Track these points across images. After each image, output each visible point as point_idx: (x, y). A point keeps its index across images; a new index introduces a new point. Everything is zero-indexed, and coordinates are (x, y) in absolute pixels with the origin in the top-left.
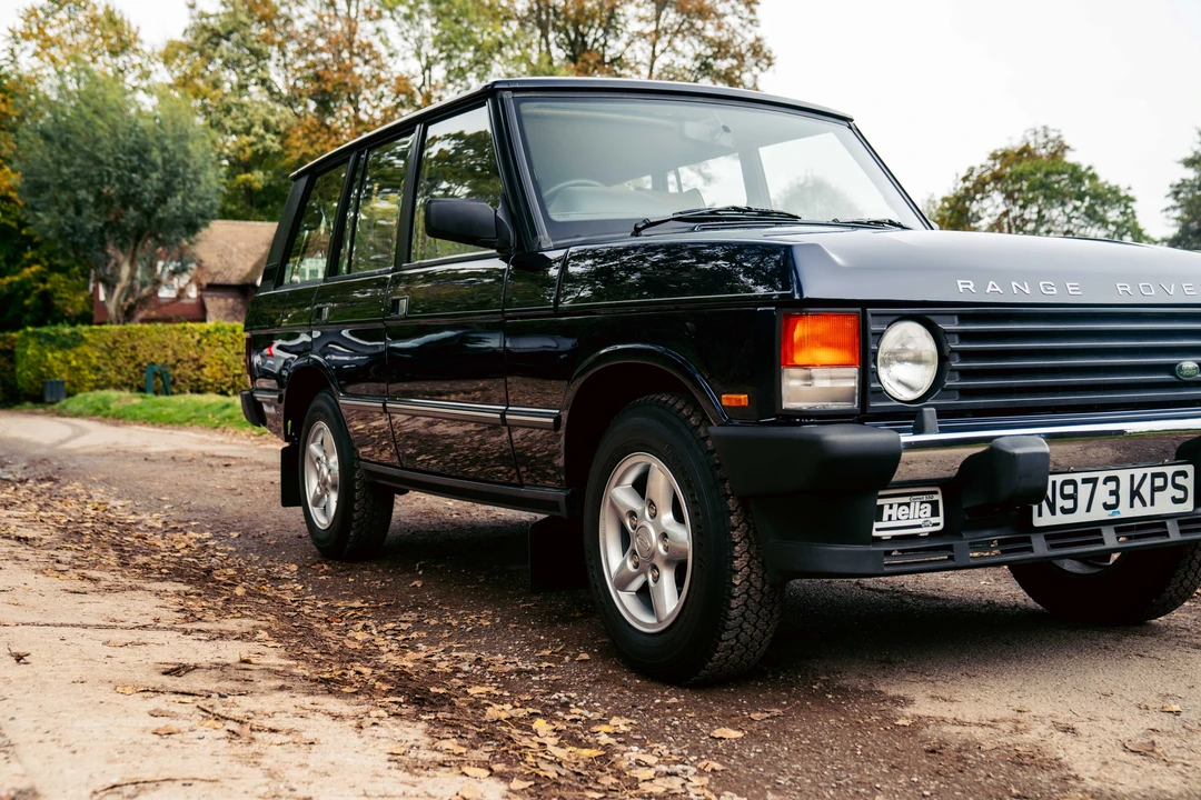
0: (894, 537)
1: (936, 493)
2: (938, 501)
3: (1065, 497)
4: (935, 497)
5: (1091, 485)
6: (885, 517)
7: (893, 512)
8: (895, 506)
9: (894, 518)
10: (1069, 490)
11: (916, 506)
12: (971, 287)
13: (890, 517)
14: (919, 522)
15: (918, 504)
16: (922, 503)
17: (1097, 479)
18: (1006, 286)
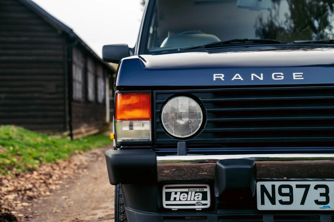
0: (179, 210)
1: (206, 187)
2: (206, 192)
3: (281, 194)
4: (205, 190)
5: (304, 189)
6: (172, 199)
7: (177, 196)
8: (179, 194)
9: (178, 199)
10: (285, 190)
11: (192, 194)
12: (222, 78)
13: (175, 199)
14: (194, 202)
15: (193, 193)
16: (196, 192)
17: (309, 186)
18: (246, 76)
